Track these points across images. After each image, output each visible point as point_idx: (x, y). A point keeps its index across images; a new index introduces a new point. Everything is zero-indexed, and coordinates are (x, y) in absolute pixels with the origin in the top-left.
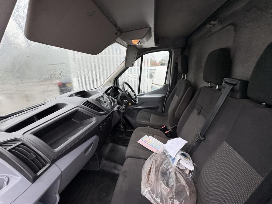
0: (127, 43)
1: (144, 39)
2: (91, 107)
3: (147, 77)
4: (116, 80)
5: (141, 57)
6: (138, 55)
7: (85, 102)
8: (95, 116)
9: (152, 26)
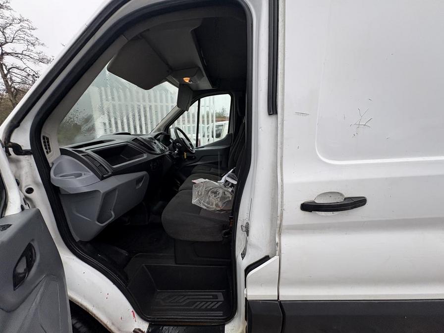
0: (179, 81)
1: (195, 77)
2: (141, 144)
3: (213, 137)
4: (167, 128)
5: (197, 101)
6: (193, 98)
7: (134, 139)
8: (145, 153)
9: (201, 66)
